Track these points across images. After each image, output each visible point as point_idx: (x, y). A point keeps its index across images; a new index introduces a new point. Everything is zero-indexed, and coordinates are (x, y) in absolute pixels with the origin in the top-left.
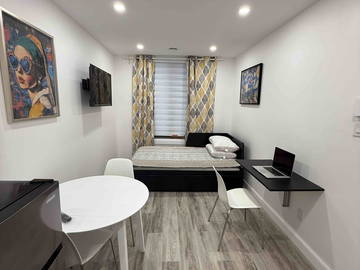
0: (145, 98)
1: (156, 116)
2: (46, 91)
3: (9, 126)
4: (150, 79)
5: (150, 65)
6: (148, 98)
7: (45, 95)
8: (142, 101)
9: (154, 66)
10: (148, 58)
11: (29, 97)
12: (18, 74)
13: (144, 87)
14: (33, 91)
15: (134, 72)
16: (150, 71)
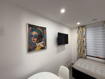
0: (82, 41)
1: (87, 47)
2: (42, 42)
3: (28, 53)
4: (84, 34)
5: (84, 29)
6: (83, 41)
7: (42, 43)
8: (81, 42)
9: (86, 29)
10: (83, 27)
11: (36, 45)
12: (32, 39)
13: (81, 37)
14: (37, 43)
15: (78, 32)
16: (84, 31)
